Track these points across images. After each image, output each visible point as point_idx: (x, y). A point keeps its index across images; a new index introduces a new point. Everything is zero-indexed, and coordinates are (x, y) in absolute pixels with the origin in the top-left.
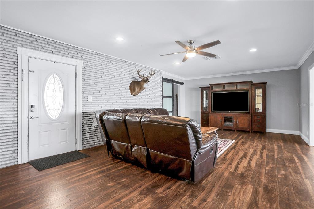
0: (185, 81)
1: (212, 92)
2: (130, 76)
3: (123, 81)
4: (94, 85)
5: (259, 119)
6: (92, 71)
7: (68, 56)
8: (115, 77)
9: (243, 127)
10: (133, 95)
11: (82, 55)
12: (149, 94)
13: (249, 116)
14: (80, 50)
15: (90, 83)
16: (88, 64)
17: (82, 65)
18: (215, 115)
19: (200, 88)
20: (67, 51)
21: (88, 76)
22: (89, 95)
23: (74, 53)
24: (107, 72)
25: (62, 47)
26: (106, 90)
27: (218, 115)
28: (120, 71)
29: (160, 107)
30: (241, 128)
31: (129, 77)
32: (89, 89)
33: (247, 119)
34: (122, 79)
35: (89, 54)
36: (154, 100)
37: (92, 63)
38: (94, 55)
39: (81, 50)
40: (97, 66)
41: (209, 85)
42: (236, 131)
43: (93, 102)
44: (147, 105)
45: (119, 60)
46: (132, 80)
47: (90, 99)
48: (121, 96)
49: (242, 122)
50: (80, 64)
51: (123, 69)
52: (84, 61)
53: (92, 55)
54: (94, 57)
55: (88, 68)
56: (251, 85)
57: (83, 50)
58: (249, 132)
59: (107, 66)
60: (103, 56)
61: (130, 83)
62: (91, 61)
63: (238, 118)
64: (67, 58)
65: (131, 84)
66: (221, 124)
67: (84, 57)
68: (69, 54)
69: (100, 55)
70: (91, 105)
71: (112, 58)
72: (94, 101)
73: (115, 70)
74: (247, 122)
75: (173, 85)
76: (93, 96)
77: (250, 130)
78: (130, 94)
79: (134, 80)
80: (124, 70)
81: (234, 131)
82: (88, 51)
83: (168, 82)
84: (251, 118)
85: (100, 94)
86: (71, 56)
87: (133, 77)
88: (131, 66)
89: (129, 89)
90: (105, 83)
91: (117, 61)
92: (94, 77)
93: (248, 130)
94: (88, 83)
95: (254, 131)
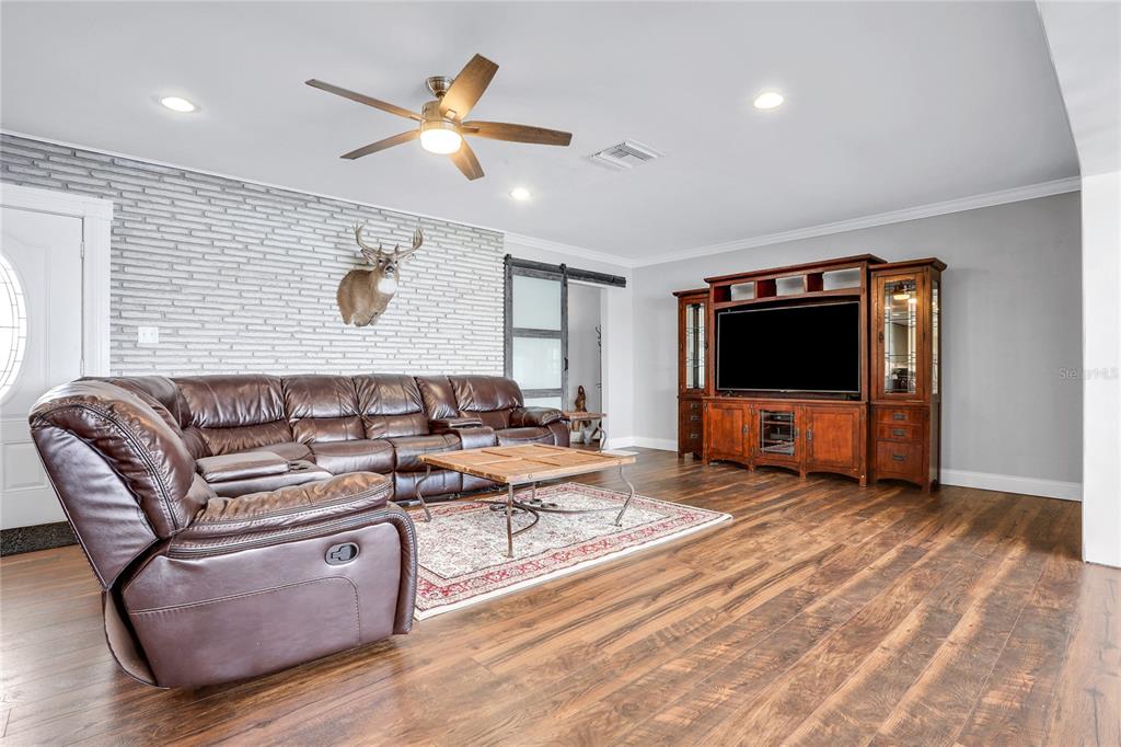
0: (633, 269)
1: (716, 312)
2: (339, 252)
3: (303, 273)
4: (168, 288)
5: (902, 422)
6: (158, 236)
7: (49, 183)
8: (268, 257)
9: (833, 458)
10: (352, 325)
11: (113, 177)
12: (437, 322)
13: (858, 411)
14: (102, 163)
15: (147, 279)
16: (141, 211)
17: (111, 215)
18: (726, 405)
19: (675, 294)
20: (42, 165)
21: (141, 256)
22: (145, 323)
23: (76, 174)
24: (229, 237)
25: (19, 152)
26: (223, 303)
27: (734, 405)
28: (293, 233)
29: (495, 370)
30: (826, 462)
31: (337, 256)
32: (144, 301)
33: (851, 423)
34: (302, 264)
35: (143, 175)
36: (463, 345)
37: (156, 206)
38: (167, 179)
39: (108, 160)
40: (178, 217)
41: (706, 280)
42: (803, 473)
43: (161, 346)
44: (424, 362)
45: (286, 194)
46: (352, 267)
47: (148, 335)
48: (297, 329)
49: (831, 435)
50: (101, 212)
51: (303, 229)
52: (119, 201)
53: (157, 178)
54: (169, 187)
55: (141, 226)
56: (869, 272)
57: (116, 160)
58: (856, 481)
59: (230, 218)
60: (209, 179)
61: (341, 277)
62: (155, 199)
63: (812, 420)
64: (44, 191)
65: (344, 282)
66: (746, 447)
67: (120, 187)
68: (53, 176)
69: (193, 176)
70: (153, 360)
71: (251, 187)
72: (165, 346)
73: (269, 230)
74: (850, 437)
75: (565, 285)
76: (161, 327)
77: (859, 474)
78: (341, 319)
79: (358, 268)
80: (311, 230)
81: (797, 474)
82: (141, 166)
83: (538, 277)
84: (864, 418)
85: (196, 318)
86: (59, 184)
87: (355, 258)
88: (344, 217)
89: (335, 301)
90: (219, 278)
91: (278, 199)
92: (169, 259)
93: (852, 473)
94: (141, 278)
95: (879, 477)
